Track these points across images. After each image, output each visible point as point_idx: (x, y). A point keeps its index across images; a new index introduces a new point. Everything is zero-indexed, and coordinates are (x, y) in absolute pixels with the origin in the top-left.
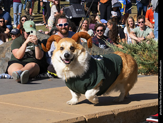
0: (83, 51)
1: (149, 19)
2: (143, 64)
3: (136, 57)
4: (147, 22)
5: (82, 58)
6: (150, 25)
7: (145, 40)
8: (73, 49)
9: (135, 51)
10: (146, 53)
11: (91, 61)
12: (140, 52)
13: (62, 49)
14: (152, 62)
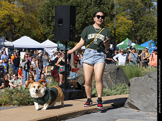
0: (43, 87)
1: (20, 75)
2: (17, 100)
3: (13, 96)
4: (19, 76)
5: (42, 91)
6: (21, 78)
7: (17, 86)
8: (39, 87)
9: (12, 93)
10: (18, 94)
11: (46, 92)
12: (15, 93)
13: (34, 87)
14: (22, 98)
